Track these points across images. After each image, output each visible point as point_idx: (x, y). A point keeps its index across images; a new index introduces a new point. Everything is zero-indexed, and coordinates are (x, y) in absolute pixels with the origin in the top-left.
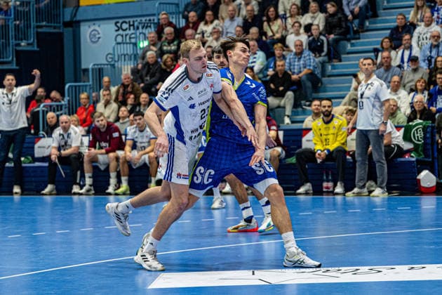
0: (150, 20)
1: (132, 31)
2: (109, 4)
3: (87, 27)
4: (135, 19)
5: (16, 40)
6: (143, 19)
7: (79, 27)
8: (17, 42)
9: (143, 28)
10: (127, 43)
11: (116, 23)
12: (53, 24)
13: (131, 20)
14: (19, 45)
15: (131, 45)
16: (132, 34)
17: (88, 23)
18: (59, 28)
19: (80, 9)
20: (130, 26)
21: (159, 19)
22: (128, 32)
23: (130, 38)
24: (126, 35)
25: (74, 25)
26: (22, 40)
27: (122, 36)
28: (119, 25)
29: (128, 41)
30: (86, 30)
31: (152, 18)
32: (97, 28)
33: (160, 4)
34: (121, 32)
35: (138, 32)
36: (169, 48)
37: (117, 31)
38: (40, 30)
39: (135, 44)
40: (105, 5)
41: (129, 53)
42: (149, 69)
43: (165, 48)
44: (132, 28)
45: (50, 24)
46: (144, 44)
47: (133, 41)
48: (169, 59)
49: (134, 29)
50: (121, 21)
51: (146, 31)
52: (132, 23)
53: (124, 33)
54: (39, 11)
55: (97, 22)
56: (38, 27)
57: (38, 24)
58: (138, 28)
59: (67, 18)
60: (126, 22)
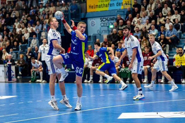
0: (113, 17)
1: (107, 22)
2: (98, 11)
4: (108, 17)
6: (111, 17)
7: (87, 20)
9: (111, 20)
10: (105, 26)
11: (101, 19)
13: (106, 17)
15: (107, 27)
16: (107, 23)
17: (89, 19)
19: (87, 14)
20: (106, 19)
21: (117, 17)
22: (105, 22)
23: (106, 24)
24: (105, 23)
25: (85, 19)
27: (103, 23)
28: (102, 19)
29: (105, 25)
30: (89, 21)
31: (114, 17)
32: (94, 20)
33: (117, 11)
34: (103, 22)
35: (109, 22)
36: (121, 28)
37: (101, 21)
39: (108, 27)
40: (96, 12)
41: (106, 30)
42: (114, 36)
43: (120, 28)
44: (107, 20)
45: (76, 19)
46: (111, 26)
47: (107, 25)
48: (120, 32)
49: (108, 21)
50: (103, 18)
51: (112, 22)
52: (107, 19)
53: (104, 22)
55: (94, 18)
58: (109, 20)
59: (82, 17)
60: (104, 18)
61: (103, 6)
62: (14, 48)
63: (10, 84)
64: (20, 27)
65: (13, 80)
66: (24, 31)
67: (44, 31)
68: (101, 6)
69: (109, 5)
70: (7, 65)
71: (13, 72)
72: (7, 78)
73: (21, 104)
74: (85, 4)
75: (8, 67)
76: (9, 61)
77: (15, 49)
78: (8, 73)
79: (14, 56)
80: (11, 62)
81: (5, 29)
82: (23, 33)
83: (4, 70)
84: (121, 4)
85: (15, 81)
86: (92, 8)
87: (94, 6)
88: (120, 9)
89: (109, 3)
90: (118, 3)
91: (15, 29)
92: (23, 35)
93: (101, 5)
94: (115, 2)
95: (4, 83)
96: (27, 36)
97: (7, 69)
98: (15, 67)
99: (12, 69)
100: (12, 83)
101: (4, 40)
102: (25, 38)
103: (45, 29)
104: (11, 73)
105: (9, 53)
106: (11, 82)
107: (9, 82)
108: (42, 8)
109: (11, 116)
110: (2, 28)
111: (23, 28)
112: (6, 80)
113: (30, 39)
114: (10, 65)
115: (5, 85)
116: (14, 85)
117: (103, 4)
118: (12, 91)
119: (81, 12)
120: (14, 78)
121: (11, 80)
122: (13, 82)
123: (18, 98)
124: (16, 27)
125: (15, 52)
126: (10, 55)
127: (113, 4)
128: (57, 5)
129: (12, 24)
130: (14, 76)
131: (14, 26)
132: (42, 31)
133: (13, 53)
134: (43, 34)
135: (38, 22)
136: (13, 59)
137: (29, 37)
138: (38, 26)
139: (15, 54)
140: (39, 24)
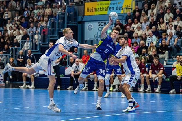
2: (96, 15)
3: (87, 24)
4: (106, 21)
5: (59, 28)
7: (84, 24)
8: (59, 29)
11: (99, 23)
12: (74, 22)
13: (105, 22)
14: (60, 30)
17: (88, 22)
18: (76, 24)
19: (85, 17)
20: (104, 24)
22: (103, 26)
24: (103, 28)
25: (82, 23)
26: (61, 28)
27: (101, 28)
28: (100, 23)
30: (87, 25)
32: (91, 24)
34: (101, 26)
37: (99, 26)
38: (68, 24)
40: (95, 15)
45: (72, 22)
46: (110, 31)
50: (101, 22)
52: (105, 23)
54: (68, 17)
55: (91, 22)
56: (68, 23)
57: (68, 22)
59: (80, 20)
60: (103, 22)
61: (102, 9)
62: (4, 51)
65: (1, 85)
67: (38, 34)
68: (100, 10)
69: (109, 9)
71: (1, 76)
73: (6, 110)
74: (83, 6)
82: (15, 35)
84: (121, 8)
85: (3, 85)
86: (91, 11)
87: (93, 9)
88: (120, 13)
89: (108, 7)
90: (118, 7)
91: (6, 31)
92: (15, 37)
93: (100, 8)
94: (115, 6)
96: (19, 38)
102: (17, 40)
103: (38, 32)
108: (36, 10)
111: (14, 30)
113: (21, 42)
116: (2, 90)
117: (102, 8)
119: (78, 15)
120: (2, 83)
123: (5, 104)
124: (8, 29)
125: (5, 55)
127: (113, 7)
128: (53, 6)
129: (4, 26)
130: (2, 81)
131: (5, 27)
132: (35, 34)
133: (3, 56)
134: (36, 37)
135: (32, 24)
136: (3, 63)
137: (21, 40)
138: (32, 28)
139: (5, 56)
140: (33, 26)
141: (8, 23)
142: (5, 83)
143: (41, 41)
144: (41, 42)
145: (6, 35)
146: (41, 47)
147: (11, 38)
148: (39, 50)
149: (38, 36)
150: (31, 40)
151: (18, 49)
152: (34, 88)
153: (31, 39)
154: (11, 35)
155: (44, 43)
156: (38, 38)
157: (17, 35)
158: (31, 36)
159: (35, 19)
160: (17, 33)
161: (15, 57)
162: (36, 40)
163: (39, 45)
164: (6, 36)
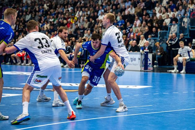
62: (152, 35)
63: (146, 73)
64: (160, 12)
65: (149, 69)
66: (164, 16)
70: (144, 53)
71: (150, 61)
72: (142, 66)
73: (156, 95)
75: (145, 55)
76: (147, 48)
77: (154, 35)
78: (145, 61)
79: (152, 43)
80: (148, 49)
81: (144, 13)
82: (163, 19)
83: (140, 58)
85: (151, 70)
91: (155, 14)
92: (163, 20)
95: (140, 72)
97: (143, 57)
98: (153, 55)
99: (149, 57)
100: (148, 73)
101: (143, 25)
102: (166, 23)
103: (187, 15)
104: (147, 61)
105: (147, 40)
106: (147, 71)
107: (145, 71)
109: (144, 107)
110: (142, 13)
111: (164, 13)
112: (142, 69)
113: (170, 25)
114: (147, 53)
115: (141, 74)
116: (150, 75)
118: (147, 81)
120: (150, 67)
121: (147, 69)
122: (149, 71)
123: (153, 88)
124: (157, 12)
125: (153, 39)
126: (147, 42)
129: (152, 9)
130: (150, 65)
131: (154, 10)
132: (184, 17)
133: (151, 40)
134: (185, 20)
135: (180, 7)
136: (151, 47)
137: (170, 23)
138: (181, 11)
139: (153, 41)
140: (182, 9)
141: (156, 6)
142: (153, 67)
143: (190, 24)
144: (190, 26)
145: (155, 18)
146: (190, 31)
147: (159, 21)
148: (188, 34)
149: (187, 19)
150: (180, 24)
151: (167, 32)
152: (185, 73)
153: (180, 22)
154: (160, 19)
155: (193, 26)
156: (187, 20)
157: (166, 18)
158: (180, 19)
159: (184, 1)
160: (166, 16)
161: (164, 41)
162: (185, 24)
163: (188, 29)
164: (154, 20)
